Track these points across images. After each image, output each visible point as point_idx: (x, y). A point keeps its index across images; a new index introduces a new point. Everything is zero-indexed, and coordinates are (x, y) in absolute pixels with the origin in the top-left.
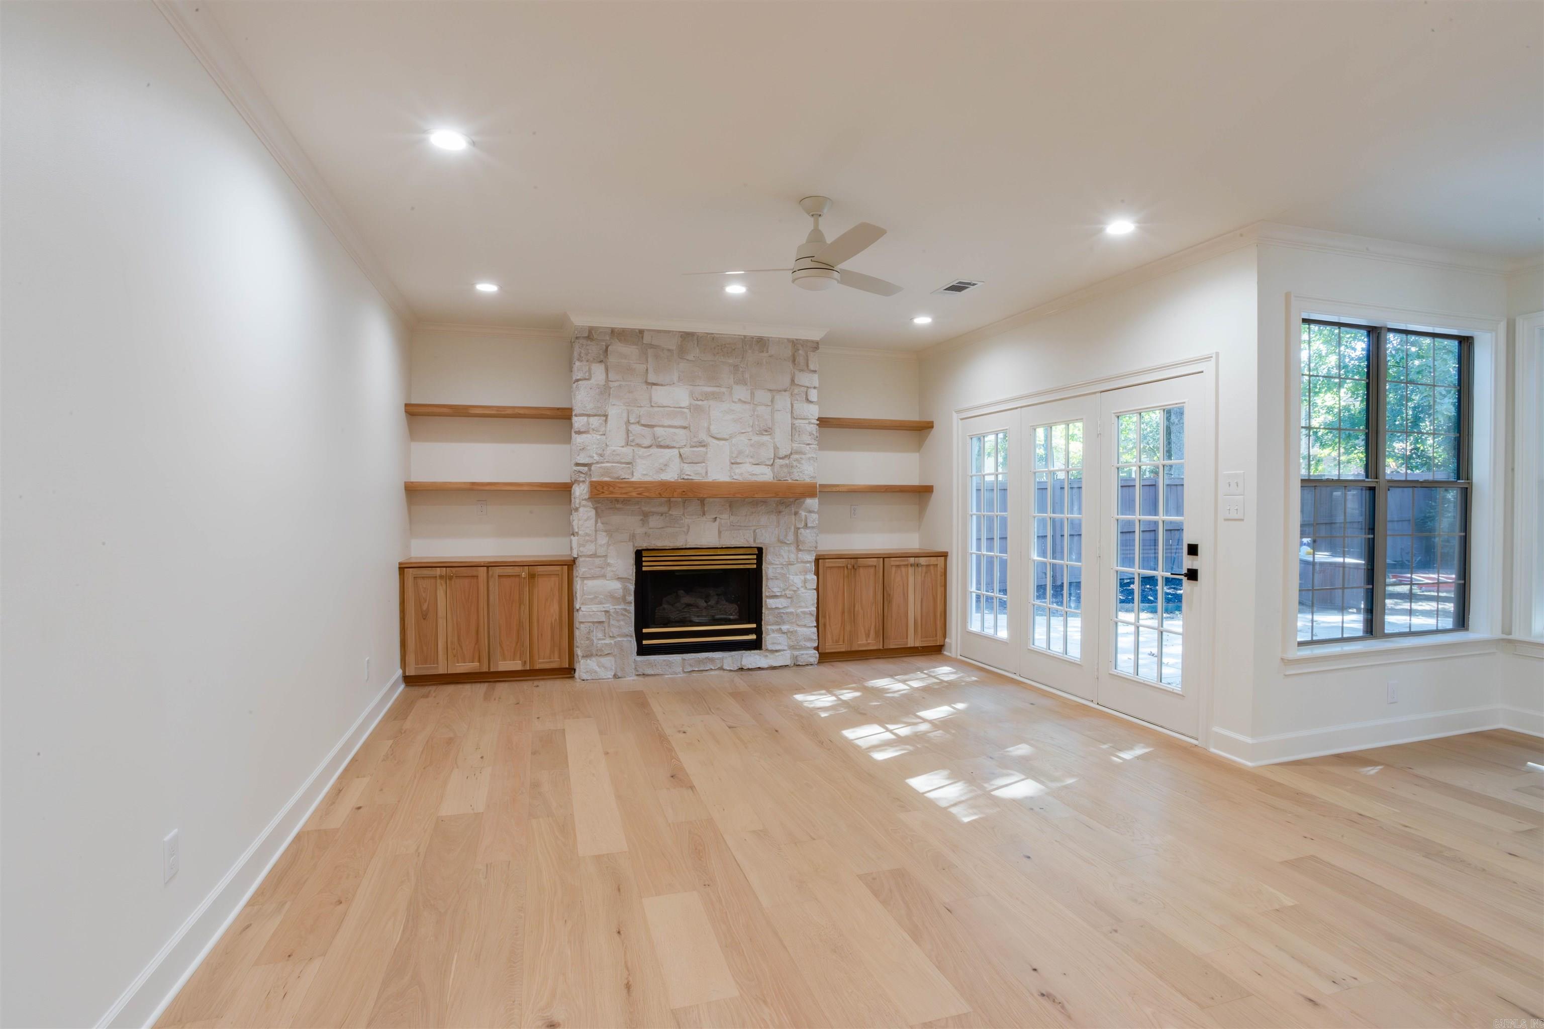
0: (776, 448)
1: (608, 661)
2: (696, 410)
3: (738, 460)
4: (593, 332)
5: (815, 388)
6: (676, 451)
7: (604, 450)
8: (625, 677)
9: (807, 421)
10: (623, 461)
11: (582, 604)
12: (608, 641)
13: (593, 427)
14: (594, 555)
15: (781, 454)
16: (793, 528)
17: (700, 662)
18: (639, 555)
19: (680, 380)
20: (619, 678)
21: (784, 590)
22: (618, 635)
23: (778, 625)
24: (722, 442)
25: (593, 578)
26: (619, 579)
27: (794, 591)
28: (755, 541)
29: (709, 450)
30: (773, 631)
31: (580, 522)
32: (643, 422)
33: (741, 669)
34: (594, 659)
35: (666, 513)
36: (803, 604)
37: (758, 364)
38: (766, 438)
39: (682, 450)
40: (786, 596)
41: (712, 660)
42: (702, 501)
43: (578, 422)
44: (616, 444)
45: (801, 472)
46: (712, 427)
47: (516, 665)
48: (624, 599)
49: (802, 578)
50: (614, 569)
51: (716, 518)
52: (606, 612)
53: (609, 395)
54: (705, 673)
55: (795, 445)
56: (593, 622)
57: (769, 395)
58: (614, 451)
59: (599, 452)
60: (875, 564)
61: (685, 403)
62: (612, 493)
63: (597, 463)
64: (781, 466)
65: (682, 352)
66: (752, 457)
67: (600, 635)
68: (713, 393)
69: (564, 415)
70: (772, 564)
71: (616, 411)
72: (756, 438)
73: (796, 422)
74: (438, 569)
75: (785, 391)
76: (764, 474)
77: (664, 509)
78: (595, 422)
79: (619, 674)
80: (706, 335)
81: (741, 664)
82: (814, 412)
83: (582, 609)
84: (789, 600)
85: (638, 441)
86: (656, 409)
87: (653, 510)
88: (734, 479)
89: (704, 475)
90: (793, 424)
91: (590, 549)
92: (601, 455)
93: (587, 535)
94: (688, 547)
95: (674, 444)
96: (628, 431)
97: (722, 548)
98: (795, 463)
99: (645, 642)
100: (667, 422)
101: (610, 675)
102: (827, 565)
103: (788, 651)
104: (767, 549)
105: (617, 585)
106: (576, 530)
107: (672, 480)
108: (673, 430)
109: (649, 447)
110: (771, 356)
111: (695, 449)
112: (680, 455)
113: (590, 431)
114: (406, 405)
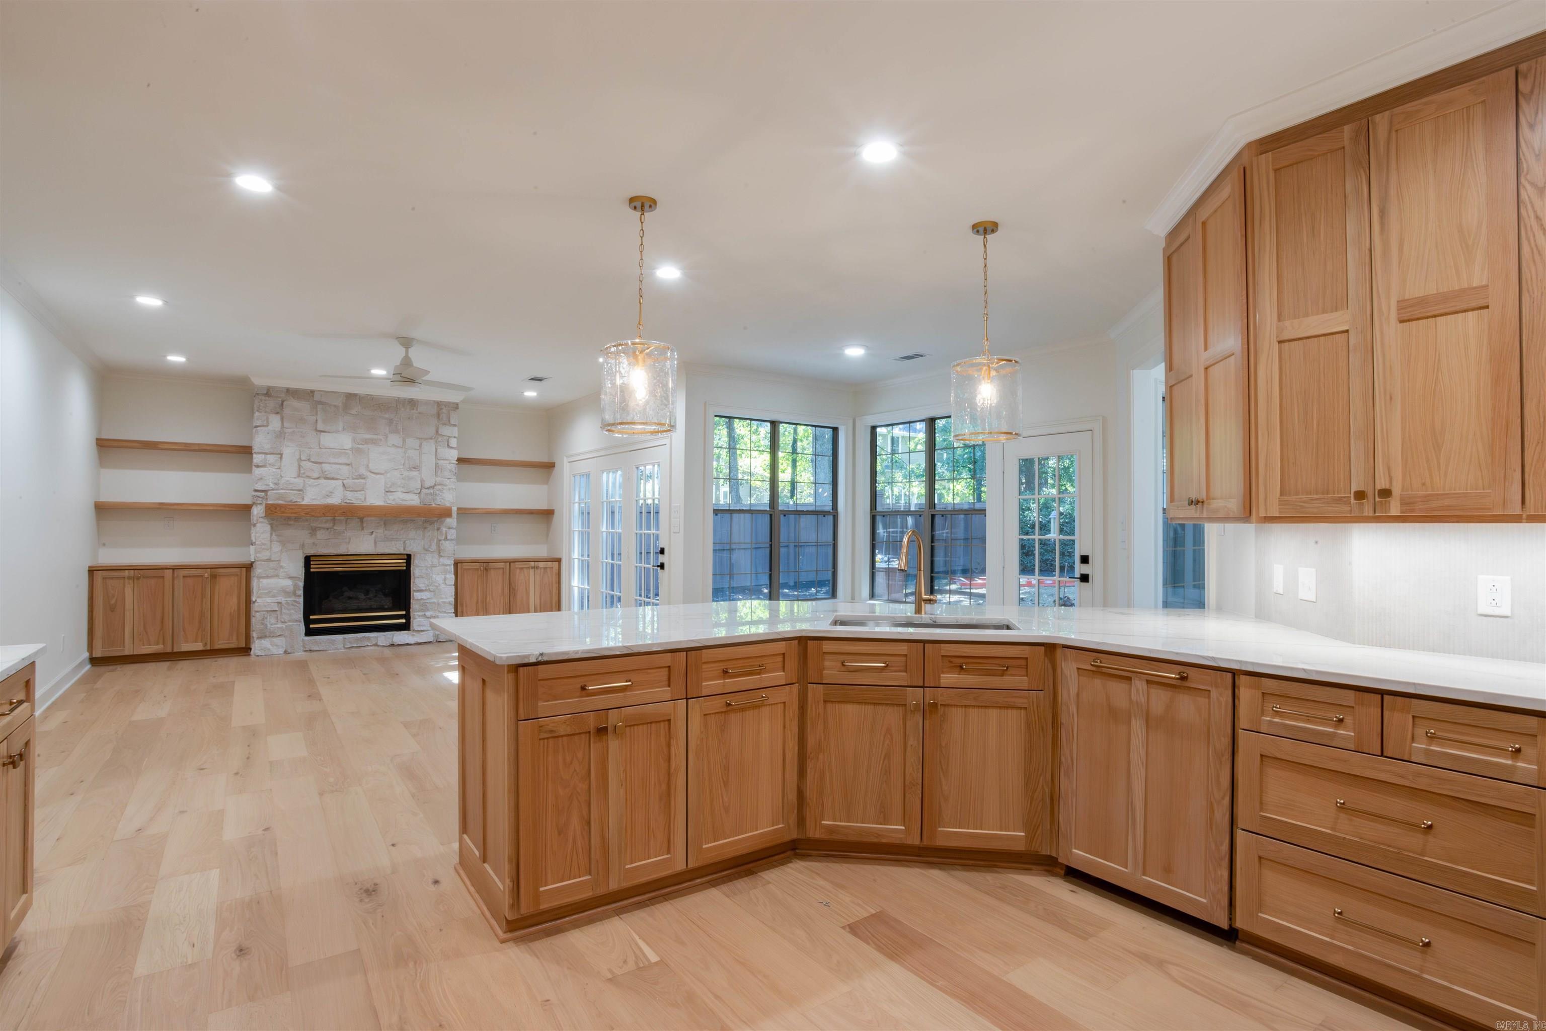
0: (422, 481)
1: (279, 641)
2: (357, 451)
3: (392, 490)
4: (271, 390)
5: (455, 437)
6: (340, 482)
7: (279, 480)
8: (294, 653)
9: (448, 462)
10: (295, 489)
11: (258, 597)
12: (279, 625)
13: (269, 462)
14: (269, 560)
15: (427, 484)
16: (435, 540)
17: (358, 640)
18: (308, 560)
19: (344, 429)
20: (289, 653)
21: (428, 586)
22: (289, 621)
23: (423, 611)
24: (378, 476)
25: (268, 577)
26: (290, 578)
27: (437, 586)
28: (404, 549)
29: (367, 481)
30: (419, 616)
31: (257, 535)
32: (312, 460)
33: (393, 645)
34: (268, 639)
35: (331, 528)
36: (443, 596)
37: (409, 418)
38: (415, 474)
39: (345, 482)
40: (429, 590)
41: (369, 638)
42: (361, 520)
43: (257, 459)
44: (289, 474)
45: (442, 499)
46: (370, 465)
47: (199, 646)
48: (294, 594)
50: (286, 570)
51: (373, 532)
52: (279, 603)
53: (284, 439)
54: (362, 648)
55: (438, 479)
56: (267, 611)
57: (418, 442)
58: (288, 481)
59: (275, 482)
60: (502, 567)
61: (348, 446)
62: (283, 512)
63: (273, 490)
64: (427, 494)
65: (346, 407)
66: (403, 487)
67: (273, 621)
68: (372, 439)
69: (246, 451)
70: (419, 566)
71: (289, 451)
72: (406, 473)
73: (438, 462)
74: (127, 571)
75: (431, 439)
76: (413, 500)
77: (329, 525)
78: (271, 458)
79: (289, 651)
81: (392, 641)
82: (454, 455)
83: (258, 601)
84: (433, 593)
85: (308, 474)
86: (324, 450)
87: (320, 526)
88: (387, 503)
89: (363, 500)
90: (436, 464)
91: (265, 555)
92: (276, 484)
93: (263, 544)
94: (349, 553)
95: (338, 477)
96: (300, 466)
97: (378, 554)
98: (438, 492)
99: (311, 626)
100: (332, 460)
101: (281, 651)
102: (465, 567)
103: (431, 631)
104: (414, 555)
105: (288, 583)
106: (254, 541)
107: (336, 503)
108: (338, 466)
109: (318, 478)
110: (419, 413)
111: (356, 481)
112: (344, 485)
113: (268, 465)
114: (97, 440)
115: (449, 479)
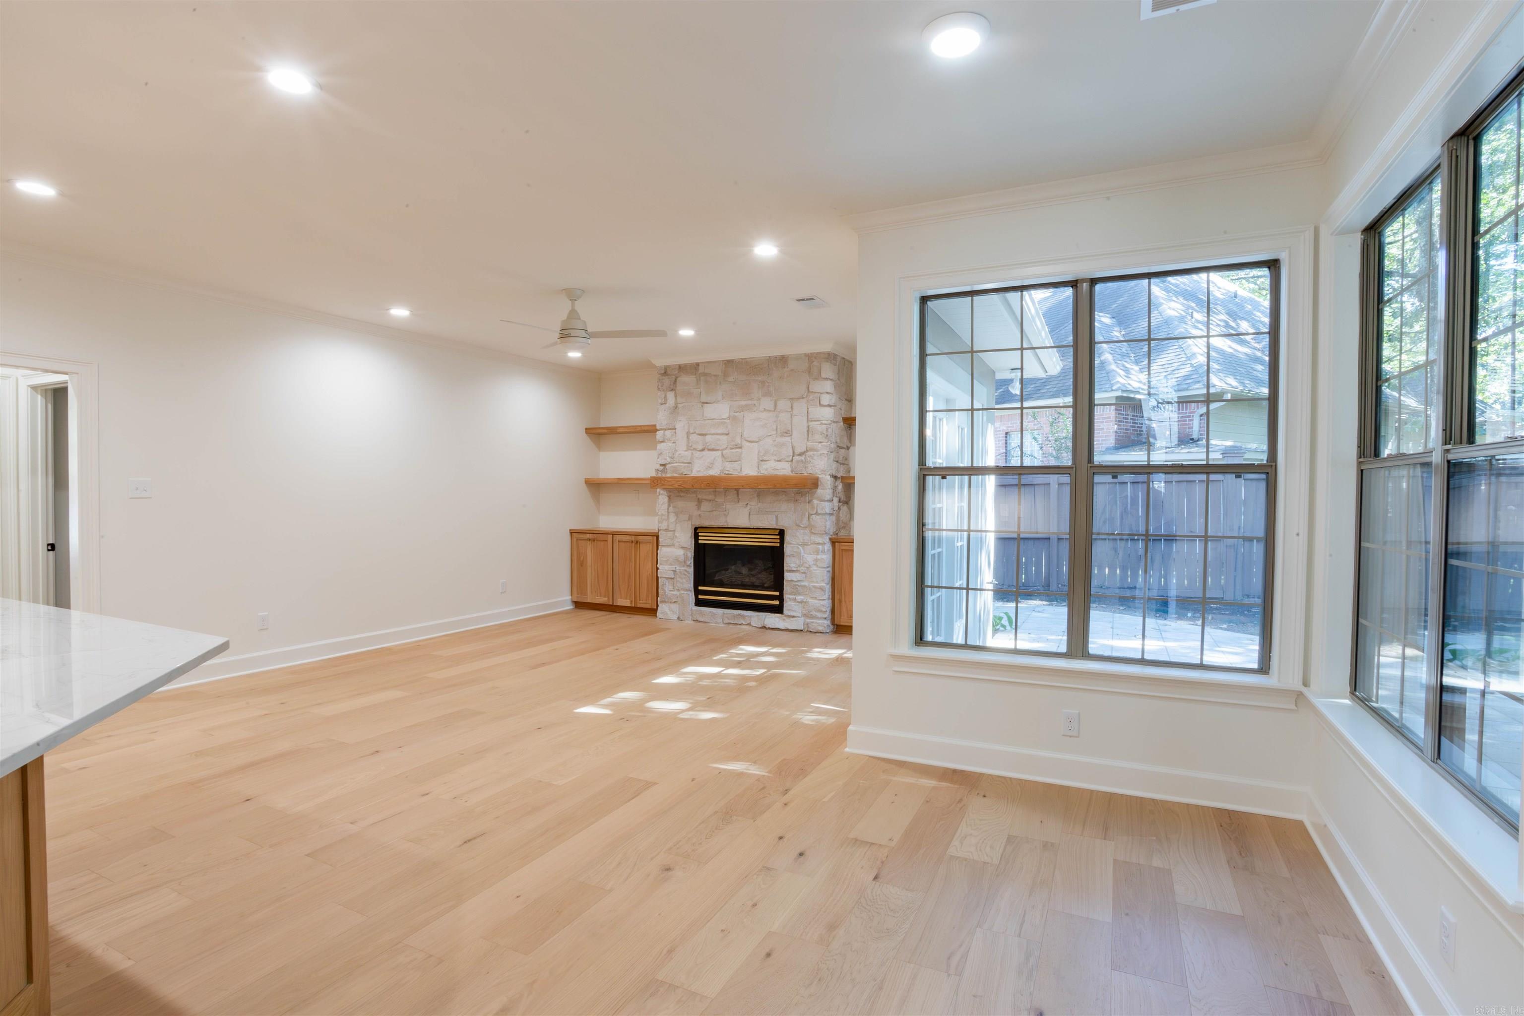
0: (794, 447)
1: (674, 607)
2: (733, 419)
3: (765, 458)
4: (668, 369)
5: (828, 393)
6: (719, 453)
7: (673, 454)
8: (685, 621)
9: (817, 423)
10: (685, 461)
11: (663, 564)
12: (675, 593)
13: (667, 438)
14: (667, 530)
15: (798, 451)
16: (807, 514)
17: (734, 616)
18: (696, 532)
19: (723, 398)
20: (682, 620)
21: (799, 566)
22: (681, 589)
23: (795, 595)
24: (753, 444)
25: (668, 545)
26: (682, 547)
27: (807, 567)
28: (776, 524)
29: (743, 450)
30: (790, 599)
31: (659, 506)
32: (698, 432)
33: (764, 627)
34: (667, 604)
35: (713, 500)
36: (814, 579)
37: (781, 378)
38: (788, 439)
39: (724, 452)
40: (802, 572)
41: (743, 617)
42: (737, 490)
43: (659, 434)
44: (682, 449)
45: (813, 466)
46: (745, 433)
47: (626, 603)
48: (684, 563)
49: (815, 557)
50: (679, 540)
51: (747, 504)
52: (675, 571)
53: (677, 414)
54: (738, 626)
55: (809, 444)
56: (666, 578)
57: (789, 403)
58: (680, 454)
59: (671, 456)
61: (726, 416)
62: (677, 485)
63: (669, 463)
64: (798, 462)
65: (725, 375)
66: (776, 455)
67: (671, 588)
68: (746, 406)
69: (652, 430)
70: (792, 544)
71: (681, 425)
72: (778, 440)
73: (811, 423)
74: (588, 534)
75: (803, 398)
76: (783, 469)
77: (711, 497)
78: (668, 434)
79: (681, 618)
80: (741, 360)
81: (764, 623)
82: (826, 414)
83: (663, 568)
84: (804, 575)
85: (694, 446)
86: (707, 422)
87: (704, 497)
88: (761, 473)
89: (739, 471)
90: (808, 427)
91: (664, 526)
92: (672, 458)
93: (662, 515)
94: (729, 526)
95: (718, 448)
96: (688, 437)
97: (753, 528)
98: (809, 459)
99: (700, 597)
100: (713, 431)
101: (675, 617)
103: (802, 618)
104: (787, 531)
105: (681, 552)
106: (657, 512)
107: (716, 475)
108: (718, 437)
109: (703, 450)
110: (792, 370)
111: (733, 450)
112: (723, 455)
113: (666, 441)
114: (586, 429)
115: (821, 442)
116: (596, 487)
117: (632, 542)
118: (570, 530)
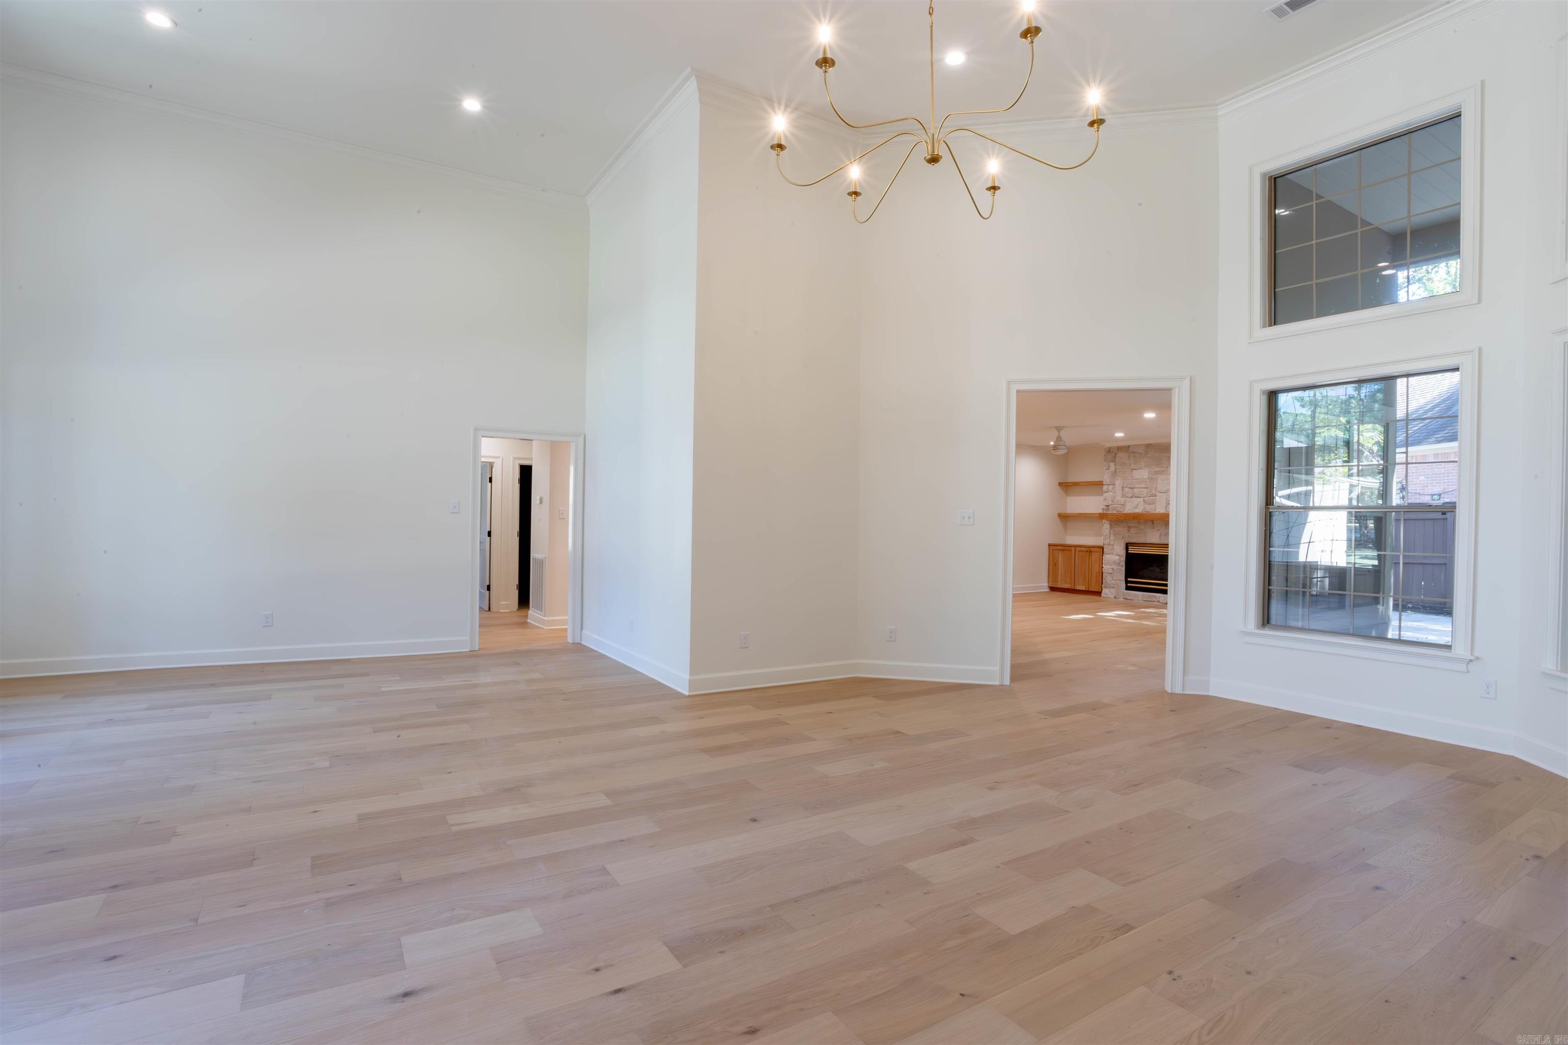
1: (1113, 590)
2: (1151, 479)
4: (1111, 449)
6: (1142, 499)
8: (1119, 598)
10: (1121, 504)
11: (1105, 565)
12: (1113, 582)
13: (1110, 489)
14: (1109, 544)
17: (1150, 597)
18: (1127, 546)
22: (1117, 580)
24: (1162, 494)
25: (1109, 554)
26: (1118, 555)
29: (1157, 498)
31: (1106, 530)
32: (1129, 486)
34: (1108, 589)
35: (1137, 527)
42: (1153, 522)
43: (1105, 487)
44: (1119, 498)
46: (1158, 487)
47: (1083, 588)
48: (1119, 564)
50: (1116, 551)
51: (1158, 530)
52: (1113, 569)
53: (1116, 475)
54: (1152, 603)
56: (1109, 573)
58: (1118, 500)
59: (1112, 500)
61: (1146, 477)
62: (1116, 518)
63: (1111, 505)
65: (1146, 453)
67: (1111, 579)
69: (1100, 484)
71: (1118, 483)
74: (1060, 547)
77: (1136, 525)
78: (1110, 487)
79: (1117, 597)
80: (1156, 444)
83: (1106, 567)
85: (1127, 495)
86: (1134, 480)
87: (1133, 526)
91: (1107, 542)
92: (1113, 502)
93: (1106, 536)
94: (1148, 543)
95: (1141, 496)
96: (1122, 490)
99: (1128, 585)
100: (1138, 486)
105: (1117, 558)
106: (1103, 534)
107: (1140, 512)
108: (1142, 489)
109: (1132, 497)
111: (1151, 498)
112: (1144, 501)
113: (1109, 491)
114: (1059, 483)
116: (1065, 518)
117: (1087, 551)
118: (1049, 544)
